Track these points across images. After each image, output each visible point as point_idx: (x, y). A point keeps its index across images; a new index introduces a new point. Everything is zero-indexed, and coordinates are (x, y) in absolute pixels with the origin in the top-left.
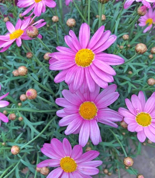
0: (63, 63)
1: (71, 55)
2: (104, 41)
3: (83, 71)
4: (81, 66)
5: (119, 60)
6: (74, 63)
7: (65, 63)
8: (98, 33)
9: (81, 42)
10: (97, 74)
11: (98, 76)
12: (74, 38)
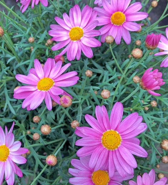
0: (89, 140)
1: (99, 133)
2: (134, 128)
3: (107, 153)
4: (106, 148)
5: (143, 153)
6: (100, 142)
7: (91, 140)
8: (130, 117)
9: (111, 121)
10: (120, 161)
11: (120, 163)
12: (105, 115)
